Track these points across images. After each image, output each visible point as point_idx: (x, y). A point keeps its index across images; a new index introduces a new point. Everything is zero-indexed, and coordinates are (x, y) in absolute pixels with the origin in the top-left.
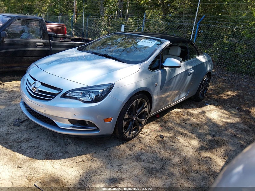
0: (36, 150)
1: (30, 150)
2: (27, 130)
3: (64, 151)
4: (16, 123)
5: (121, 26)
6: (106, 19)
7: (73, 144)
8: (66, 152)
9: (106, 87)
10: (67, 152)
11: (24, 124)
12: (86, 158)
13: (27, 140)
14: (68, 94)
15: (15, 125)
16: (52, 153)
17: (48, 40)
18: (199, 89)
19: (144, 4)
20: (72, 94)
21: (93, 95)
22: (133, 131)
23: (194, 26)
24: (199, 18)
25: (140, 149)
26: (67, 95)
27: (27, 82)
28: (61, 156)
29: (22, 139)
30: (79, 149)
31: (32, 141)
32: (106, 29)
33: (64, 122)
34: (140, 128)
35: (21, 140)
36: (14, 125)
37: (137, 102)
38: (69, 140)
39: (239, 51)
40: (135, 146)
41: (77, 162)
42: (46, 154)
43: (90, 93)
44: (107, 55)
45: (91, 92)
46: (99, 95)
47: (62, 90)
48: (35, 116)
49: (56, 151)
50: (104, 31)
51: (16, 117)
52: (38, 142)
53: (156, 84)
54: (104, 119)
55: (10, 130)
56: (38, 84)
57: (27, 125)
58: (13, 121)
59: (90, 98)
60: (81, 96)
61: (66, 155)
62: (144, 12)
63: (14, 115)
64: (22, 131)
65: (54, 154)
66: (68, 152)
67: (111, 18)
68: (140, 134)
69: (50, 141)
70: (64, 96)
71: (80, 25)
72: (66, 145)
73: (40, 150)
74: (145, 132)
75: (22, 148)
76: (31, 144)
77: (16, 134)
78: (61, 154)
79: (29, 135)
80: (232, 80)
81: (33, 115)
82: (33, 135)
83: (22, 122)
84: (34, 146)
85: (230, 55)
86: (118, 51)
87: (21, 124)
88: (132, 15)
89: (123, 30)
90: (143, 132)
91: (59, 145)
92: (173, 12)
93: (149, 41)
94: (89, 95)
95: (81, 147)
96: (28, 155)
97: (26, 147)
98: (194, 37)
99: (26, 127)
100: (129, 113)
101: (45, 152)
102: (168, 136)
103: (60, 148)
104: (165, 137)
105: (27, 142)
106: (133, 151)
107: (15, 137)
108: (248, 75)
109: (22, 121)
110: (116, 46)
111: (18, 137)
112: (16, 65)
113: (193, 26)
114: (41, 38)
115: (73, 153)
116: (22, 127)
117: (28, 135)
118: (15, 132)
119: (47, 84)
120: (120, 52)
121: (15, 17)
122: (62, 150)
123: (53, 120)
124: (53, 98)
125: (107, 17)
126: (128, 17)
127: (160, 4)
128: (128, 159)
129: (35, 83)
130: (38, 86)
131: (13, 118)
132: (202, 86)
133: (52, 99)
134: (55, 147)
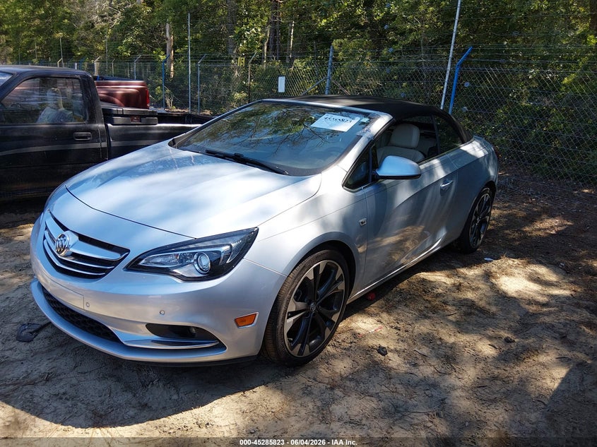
0: (69, 403)
1: (55, 404)
2: (50, 351)
3: (139, 403)
4: (24, 333)
5: (278, 80)
6: (241, 64)
7: (161, 384)
8: (144, 406)
9: (238, 238)
10: (146, 405)
11: (42, 334)
12: (195, 421)
13: (48, 378)
14: (143, 261)
15: (20, 339)
16: (110, 410)
17: (102, 123)
18: (469, 222)
19: (327, 26)
20: (154, 260)
21: (206, 262)
22: (311, 341)
23: (448, 72)
24: (459, 52)
25: (329, 386)
26: (141, 263)
27: (46, 233)
28: (133, 417)
29: (35, 375)
30: (175, 397)
31: (61, 379)
32: (243, 88)
33: (137, 330)
34: (328, 332)
35: (35, 377)
36: (17, 340)
37: (316, 270)
38: (151, 373)
39: (558, 125)
40: (318, 379)
41: (171, 431)
42: (95, 413)
43: (198, 256)
44: (239, 156)
45: (200, 254)
46: (220, 258)
47: (129, 251)
48: (67, 316)
49: (120, 404)
50: (239, 92)
51: (23, 317)
52: (74, 381)
53: (362, 223)
54: (235, 320)
55: (7, 353)
56: (71, 239)
57: (50, 338)
58: (15, 328)
59: (198, 268)
60: (176, 263)
61: (145, 413)
62: (329, 45)
63: (18, 313)
64: (36, 354)
65: (114, 412)
66: (149, 405)
67: (253, 62)
68: (329, 348)
69: (104, 378)
70: (135, 266)
71: (182, 81)
72: (144, 386)
73: (79, 404)
74: (340, 341)
75: (35, 400)
76: (59, 388)
77: (22, 362)
78: (132, 413)
79: (54, 364)
80: (544, 196)
81: (62, 315)
82: (64, 364)
83: (38, 331)
84: (64, 394)
85: (537, 136)
86: (270, 141)
87: (36, 336)
88: (301, 52)
89: (281, 88)
90: (335, 340)
91: (128, 388)
92: (397, 43)
93: (341, 118)
94: (197, 260)
95: (182, 390)
96: (50, 417)
97: (45, 398)
98: (449, 98)
99: (47, 342)
100: (298, 297)
101: (93, 408)
102: (398, 348)
103: (130, 396)
104: (391, 351)
105: (48, 384)
106: (313, 394)
107: (18, 372)
108: (582, 181)
109: (38, 327)
110: (267, 130)
111: (27, 371)
112: (27, 186)
113: (446, 71)
114: (85, 119)
115: (161, 407)
116: (37, 344)
117: (50, 365)
118: (19, 357)
119: (92, 239)
120: (275, 145)
121: (21, 74)
122: (134, 402)
123: (110, 327)
124: (107, 272)
125: (243, 61)
126: (293, 59)
127: (366, 25)
128: (300, 417)
129: (63, 236)
130: (71, 244)
131: (15, 320)
132: (474, 217)
133: (104, 276)
134: (117, 393)
